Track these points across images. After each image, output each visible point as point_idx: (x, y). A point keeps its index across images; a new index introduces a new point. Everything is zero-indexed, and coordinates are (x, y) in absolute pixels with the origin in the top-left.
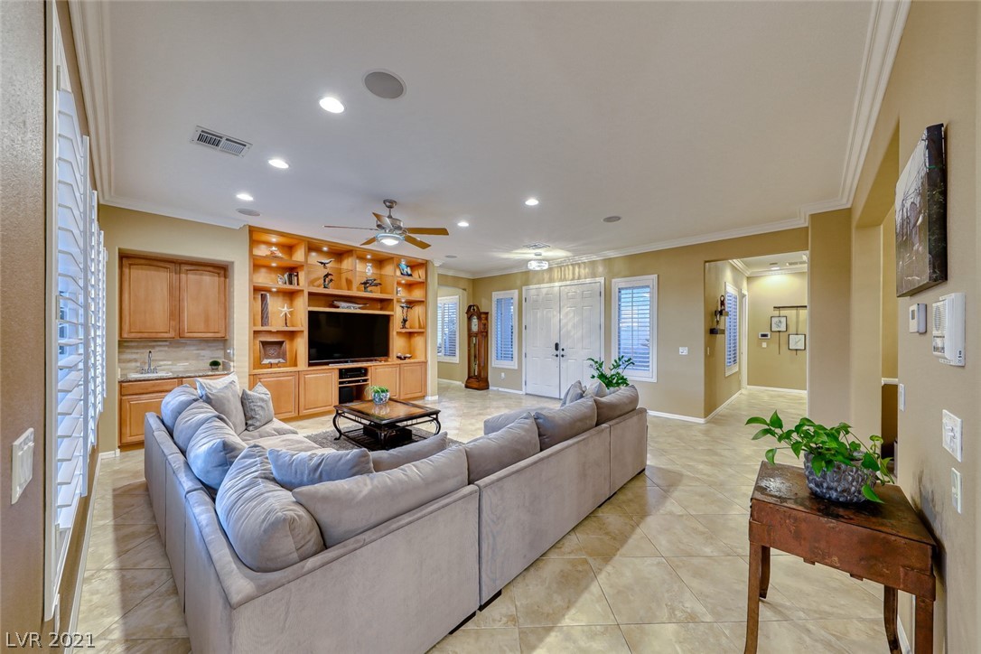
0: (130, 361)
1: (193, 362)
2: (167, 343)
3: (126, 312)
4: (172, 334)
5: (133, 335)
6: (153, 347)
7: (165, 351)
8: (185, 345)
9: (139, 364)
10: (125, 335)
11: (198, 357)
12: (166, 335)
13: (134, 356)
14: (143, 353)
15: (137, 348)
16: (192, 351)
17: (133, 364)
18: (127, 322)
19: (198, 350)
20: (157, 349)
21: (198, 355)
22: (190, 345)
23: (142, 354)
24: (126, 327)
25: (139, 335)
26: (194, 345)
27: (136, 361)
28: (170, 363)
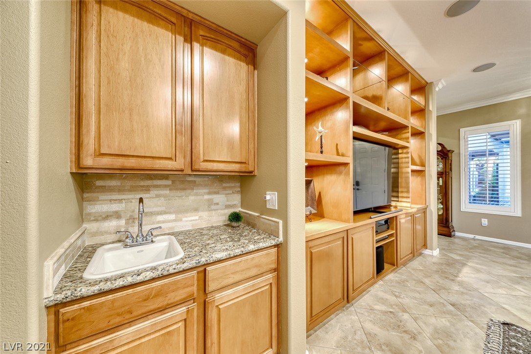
0: (107, 217)
1: (205, 214)
2: (169, 182)
3: (90, 104)
4: (180, 163)
5: (105, 162)
6: (147, 189)
7: (165, 196)
8: (193, 185)
9: (122, 222)
10: (88, 161)
11: (210, 206)
12: (169, 164)
13: (115, 207)
14: (129, 201)
15: (120, 190)
16: (199, 196)
17: (112, 224)
18: (93, 128)
19: (209, 193)
20: (153, 193)
21: (210, 203)
22: (200, 185)
23: (126, 203)
24: (90, 142)
25: (119, 162)
26: (206, 186)
27: (117, 215)
28: (172, 217)
